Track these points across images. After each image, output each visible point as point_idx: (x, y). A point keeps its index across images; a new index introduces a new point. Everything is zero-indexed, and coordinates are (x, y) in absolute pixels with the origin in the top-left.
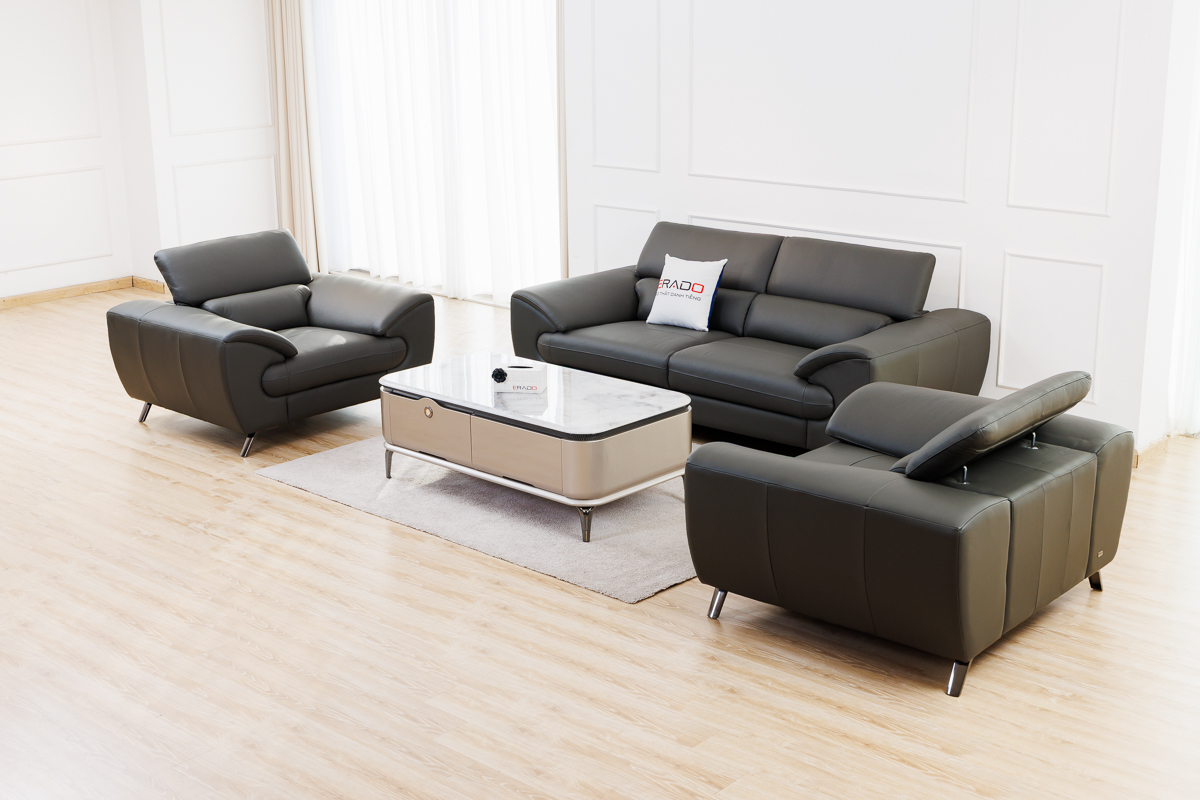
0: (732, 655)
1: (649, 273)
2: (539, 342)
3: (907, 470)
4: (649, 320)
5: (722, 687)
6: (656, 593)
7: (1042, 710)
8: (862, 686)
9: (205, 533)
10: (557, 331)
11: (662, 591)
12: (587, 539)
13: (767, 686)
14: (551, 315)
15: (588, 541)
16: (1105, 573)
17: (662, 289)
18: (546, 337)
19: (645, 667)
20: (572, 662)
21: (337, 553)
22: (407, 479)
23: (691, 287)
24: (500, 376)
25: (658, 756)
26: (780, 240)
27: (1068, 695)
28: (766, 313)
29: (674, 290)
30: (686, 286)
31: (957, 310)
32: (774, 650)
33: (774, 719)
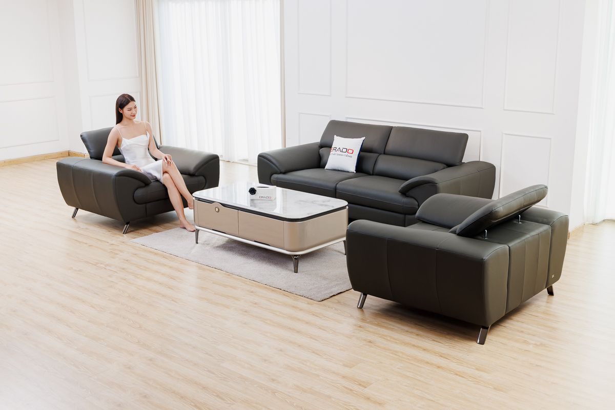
0: (370, 325)
1: (326, 145)
2: (272, 178)
3: (457, 232)
4: (326, 167)
5: (365, 340)
6: (331, 297)
7: (526, 351)
8: (435, 340)
9: (105, 269)
10: (281, 173)
11: (334, 295)
12: (296, 271)
13: (387, 340)
14: (277, 165)
15: (297, 272)
16: (555, 286)
17: (333, 152)
18: (275, 176)
19: (326, 331)
20: (290, 328)
21: (171, 278)
22: (206, 244)
23: (347, 151)
24: (253, 191)
25: (334, 372)
26: (391, 128)
27: (538, 343)
28: (384, 164)
29: (339, 152)
30: (345, 150)
31: (479, 162)
32: (391, 323)
33: (392, 355)
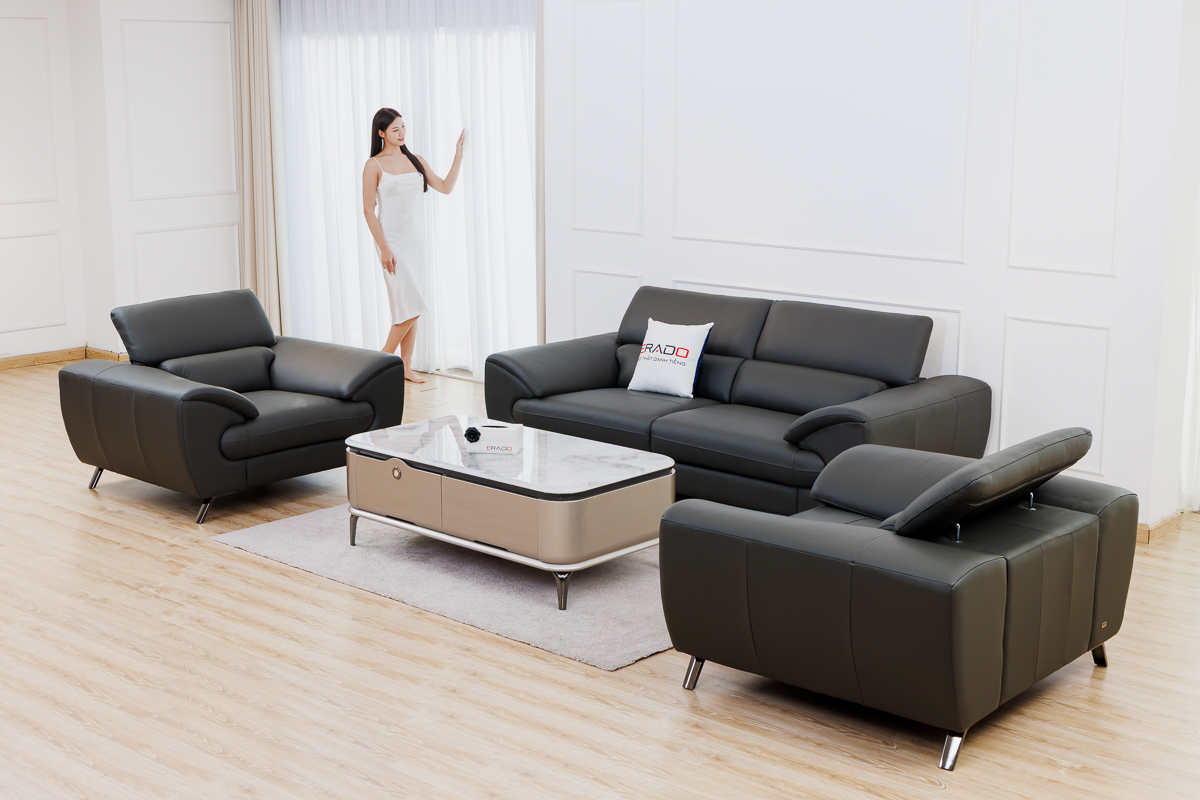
0: (718, 723)
1: (631, 338)
2: (514, 408)
3: (897, 527)
4: (631, 386)
5: (706, 755)
6: (637, 661)
7: (1050, 781)
8: (857, 755)
9: (157, 597)
10: (534, 397)
11: (643, 658)
12: (563, 607)
13: (755, 754)
14: (526, 379)
15: (565, 609)
16: (1110, 646)
17: (644, 354)
18: (522, 403)
19: (624, 734)
20: (547, 728)
21: (297, 618)
22: (373, 545)
23: (676, 351)
24: (473, 435)
26: (769, 304)
27: (1077, 766)
28: (755, 378)
29: (657, 355)
30: (670, 350)
31: (956, 377)
33: (762, 787)
